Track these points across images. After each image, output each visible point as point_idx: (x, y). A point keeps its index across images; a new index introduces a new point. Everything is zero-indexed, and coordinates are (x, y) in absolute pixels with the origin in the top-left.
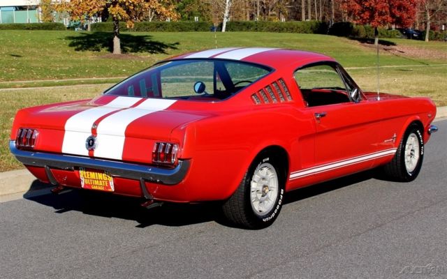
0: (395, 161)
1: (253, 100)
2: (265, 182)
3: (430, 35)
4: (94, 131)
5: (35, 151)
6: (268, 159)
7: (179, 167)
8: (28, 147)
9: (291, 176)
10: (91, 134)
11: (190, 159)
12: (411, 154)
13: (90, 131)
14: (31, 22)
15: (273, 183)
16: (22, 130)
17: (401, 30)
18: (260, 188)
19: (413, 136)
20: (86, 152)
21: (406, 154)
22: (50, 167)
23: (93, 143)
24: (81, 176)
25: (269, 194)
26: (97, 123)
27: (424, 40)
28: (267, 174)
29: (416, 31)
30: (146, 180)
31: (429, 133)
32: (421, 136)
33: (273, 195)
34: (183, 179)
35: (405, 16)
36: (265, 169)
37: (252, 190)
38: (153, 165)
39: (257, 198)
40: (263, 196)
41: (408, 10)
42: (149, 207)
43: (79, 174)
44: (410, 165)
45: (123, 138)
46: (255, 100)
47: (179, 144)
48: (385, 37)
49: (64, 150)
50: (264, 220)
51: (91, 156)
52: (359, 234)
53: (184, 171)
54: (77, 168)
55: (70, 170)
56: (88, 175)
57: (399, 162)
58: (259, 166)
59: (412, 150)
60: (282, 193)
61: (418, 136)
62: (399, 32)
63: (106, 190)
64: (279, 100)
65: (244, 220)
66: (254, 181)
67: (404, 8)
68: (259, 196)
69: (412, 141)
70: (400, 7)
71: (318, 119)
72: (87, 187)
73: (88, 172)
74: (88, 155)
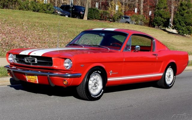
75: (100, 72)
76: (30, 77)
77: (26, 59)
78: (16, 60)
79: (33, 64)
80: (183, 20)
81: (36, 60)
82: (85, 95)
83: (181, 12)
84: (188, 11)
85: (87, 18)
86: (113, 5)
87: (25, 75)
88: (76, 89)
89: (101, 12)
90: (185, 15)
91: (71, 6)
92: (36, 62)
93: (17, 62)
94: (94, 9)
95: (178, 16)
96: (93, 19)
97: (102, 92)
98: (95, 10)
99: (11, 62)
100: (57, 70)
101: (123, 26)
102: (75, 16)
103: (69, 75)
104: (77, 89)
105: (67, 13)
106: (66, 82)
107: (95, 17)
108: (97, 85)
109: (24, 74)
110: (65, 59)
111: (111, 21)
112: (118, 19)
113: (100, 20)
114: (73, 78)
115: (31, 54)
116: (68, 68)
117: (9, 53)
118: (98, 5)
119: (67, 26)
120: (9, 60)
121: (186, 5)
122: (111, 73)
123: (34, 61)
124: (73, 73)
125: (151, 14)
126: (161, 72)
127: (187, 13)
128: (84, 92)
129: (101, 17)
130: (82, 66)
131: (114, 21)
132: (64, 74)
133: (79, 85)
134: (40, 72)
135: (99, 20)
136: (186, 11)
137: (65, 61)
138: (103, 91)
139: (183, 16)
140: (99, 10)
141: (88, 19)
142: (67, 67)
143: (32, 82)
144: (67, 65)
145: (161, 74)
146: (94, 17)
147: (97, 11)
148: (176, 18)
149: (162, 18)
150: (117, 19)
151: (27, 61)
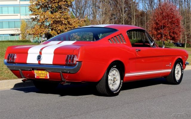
0: (171, 75)
1: (109, 41)
2: (115, 77)
3: (187, 45)
4: (41, 53)
5: (15, 63)
6: (116, 66)
7: (77, 65)
8: (12, 62)
9: (126, 75)
10: (39, 54)
11: (82, 62)
12: (178, 73)
13: (39, 53)
14: (16, 40)
15: (118, 77)
16: (10, 55)
17: (174, 43)
18: (112, 79)
19: (178, 65)
20: (37, 62)
21: (175, 72)
22: (22, 70)
23: (40, 58)
24: (35, 73)
25: (116, 82)
26: (42, 50)
27: (184, 47)
28: (115, 73)
29: (181, 44)
30: (63, 72)
31: (186, 65)
32: (182, 65)
33: (118, 82)
34: (79, 70)
35: (176, 36)
36: (114, 71)
37: (109, 79)
38: (66, 65)
39: (111, 83)
40: (113, 83)
41: (177, 34)
42: (64, 84)
43: (34, 72)
44: (178, 78)
45: (53, 55)
46: (110, 42)
47: (77, 55)
48: (167, 46)
49: (28, 62)
50: (114, 93)
51: (39, 64)
52: (155, 98)
53: (79, 67)
54: (33, 69)
55: (30, 70)
56: (38, 72)
57: (173, 75)
58: (112, 69)
59: (178, 71)
60: (122, 82)
61: (181, 65)
62: (174, 44)
63: (46, 78)
64: (120, 43)
65: (106, 92)
66: (110, 76)
67: (175, 33)
68: (112, 82)
69: (178, 68)
70: (173, 33)
71: (137, 52)
72: (38, 78)
73: (38, 71)
74: (38, 63)
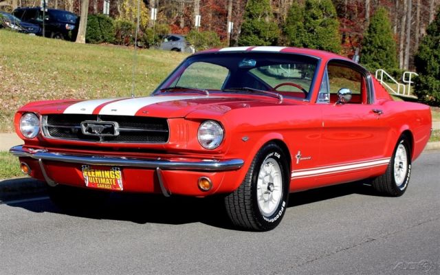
75: (279, 156)
76: (98, 173)
77: (86, 125)
78: (49, 128)
79: (106, 139)
80: (315, 41)
81: (117, 126)
82: (249, 215)
83: (307, 24)
84: (325, 21)
85: (84, 39)
86: (127, 9)
87: (81, 170)
88: (224, 200)
89: (117, 25)
90: (319, 29)
91: (42, 10)
92: (117, 133)
93: (52, 135)
94: (99, 18)
95: (300, 32)
96: (97, 40)
97: (283, 208)
98: (103, 19)
99: (30, 136)
100: (178, 153)
101: (173, 56)
102: (53, 35)
103: (216, 165)
104: (227, 203)
105: (32, 27)
106: (207, 183)
107: (103, 37)
108: (272, 188)
109: (79, 166)
110: (202, 121)
111: (141, 47)
112: (156, 40)
113: (115, 44)
114: (225, 173)
115: (102, 112)
116: (211, 146)
117: (23, 113)
118: (108, 7)
119: (48, 56)
120: (24, 131)
121: (320, 6)
122: (297, 157)
123: (112, 130)
124: (225, 158)
125: (233, 30)
126: (386, 156)
127: (321, 25)
128: (248, 207)
129: (116, 36)
130: (245, 139)
131: (147, 46)
132: (199, 160)
133: (233, 192)
134: (124, 158)
135: (112, 45)
136: (320, 21)
137: (203, 127)
138: (284, 204)
139: (312, 31)
140: (111, 18)
141: (87, 41)
142: (209, 142)
143: (102, 186)
144: (207, 137)
145: (387, 161)
146: (100, 37)
147: (108, 22)
148: (297, 37)
149: (260, 37)
150: (153, 42)
151: (90, 130)
